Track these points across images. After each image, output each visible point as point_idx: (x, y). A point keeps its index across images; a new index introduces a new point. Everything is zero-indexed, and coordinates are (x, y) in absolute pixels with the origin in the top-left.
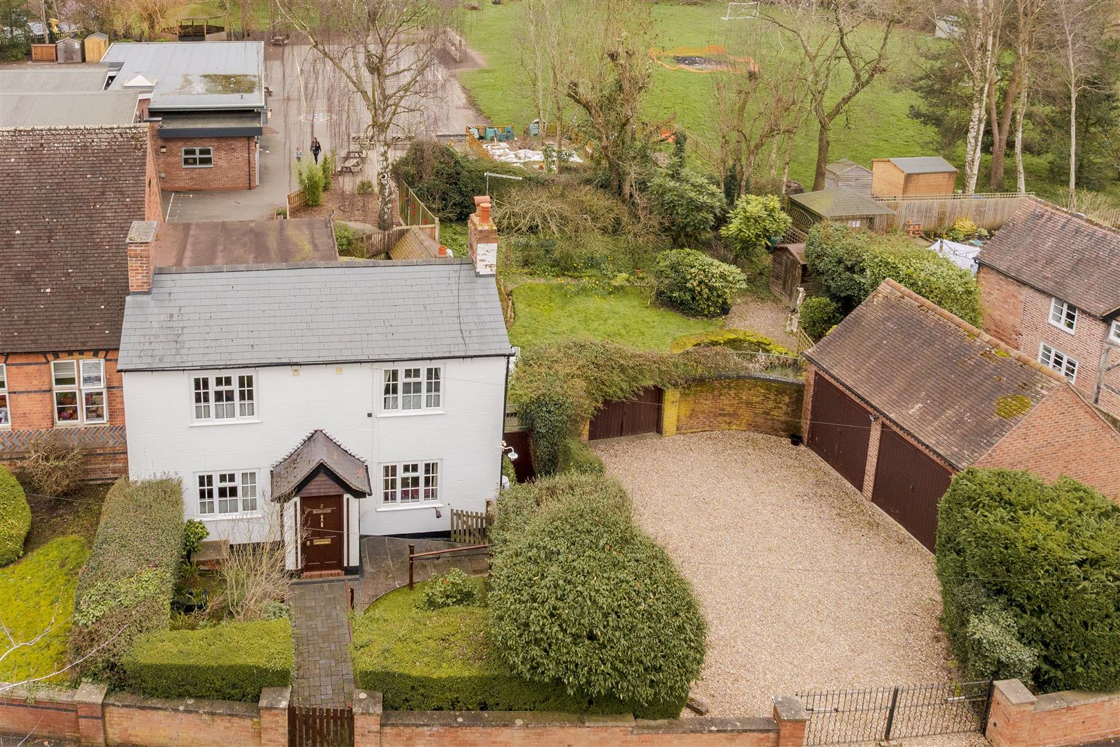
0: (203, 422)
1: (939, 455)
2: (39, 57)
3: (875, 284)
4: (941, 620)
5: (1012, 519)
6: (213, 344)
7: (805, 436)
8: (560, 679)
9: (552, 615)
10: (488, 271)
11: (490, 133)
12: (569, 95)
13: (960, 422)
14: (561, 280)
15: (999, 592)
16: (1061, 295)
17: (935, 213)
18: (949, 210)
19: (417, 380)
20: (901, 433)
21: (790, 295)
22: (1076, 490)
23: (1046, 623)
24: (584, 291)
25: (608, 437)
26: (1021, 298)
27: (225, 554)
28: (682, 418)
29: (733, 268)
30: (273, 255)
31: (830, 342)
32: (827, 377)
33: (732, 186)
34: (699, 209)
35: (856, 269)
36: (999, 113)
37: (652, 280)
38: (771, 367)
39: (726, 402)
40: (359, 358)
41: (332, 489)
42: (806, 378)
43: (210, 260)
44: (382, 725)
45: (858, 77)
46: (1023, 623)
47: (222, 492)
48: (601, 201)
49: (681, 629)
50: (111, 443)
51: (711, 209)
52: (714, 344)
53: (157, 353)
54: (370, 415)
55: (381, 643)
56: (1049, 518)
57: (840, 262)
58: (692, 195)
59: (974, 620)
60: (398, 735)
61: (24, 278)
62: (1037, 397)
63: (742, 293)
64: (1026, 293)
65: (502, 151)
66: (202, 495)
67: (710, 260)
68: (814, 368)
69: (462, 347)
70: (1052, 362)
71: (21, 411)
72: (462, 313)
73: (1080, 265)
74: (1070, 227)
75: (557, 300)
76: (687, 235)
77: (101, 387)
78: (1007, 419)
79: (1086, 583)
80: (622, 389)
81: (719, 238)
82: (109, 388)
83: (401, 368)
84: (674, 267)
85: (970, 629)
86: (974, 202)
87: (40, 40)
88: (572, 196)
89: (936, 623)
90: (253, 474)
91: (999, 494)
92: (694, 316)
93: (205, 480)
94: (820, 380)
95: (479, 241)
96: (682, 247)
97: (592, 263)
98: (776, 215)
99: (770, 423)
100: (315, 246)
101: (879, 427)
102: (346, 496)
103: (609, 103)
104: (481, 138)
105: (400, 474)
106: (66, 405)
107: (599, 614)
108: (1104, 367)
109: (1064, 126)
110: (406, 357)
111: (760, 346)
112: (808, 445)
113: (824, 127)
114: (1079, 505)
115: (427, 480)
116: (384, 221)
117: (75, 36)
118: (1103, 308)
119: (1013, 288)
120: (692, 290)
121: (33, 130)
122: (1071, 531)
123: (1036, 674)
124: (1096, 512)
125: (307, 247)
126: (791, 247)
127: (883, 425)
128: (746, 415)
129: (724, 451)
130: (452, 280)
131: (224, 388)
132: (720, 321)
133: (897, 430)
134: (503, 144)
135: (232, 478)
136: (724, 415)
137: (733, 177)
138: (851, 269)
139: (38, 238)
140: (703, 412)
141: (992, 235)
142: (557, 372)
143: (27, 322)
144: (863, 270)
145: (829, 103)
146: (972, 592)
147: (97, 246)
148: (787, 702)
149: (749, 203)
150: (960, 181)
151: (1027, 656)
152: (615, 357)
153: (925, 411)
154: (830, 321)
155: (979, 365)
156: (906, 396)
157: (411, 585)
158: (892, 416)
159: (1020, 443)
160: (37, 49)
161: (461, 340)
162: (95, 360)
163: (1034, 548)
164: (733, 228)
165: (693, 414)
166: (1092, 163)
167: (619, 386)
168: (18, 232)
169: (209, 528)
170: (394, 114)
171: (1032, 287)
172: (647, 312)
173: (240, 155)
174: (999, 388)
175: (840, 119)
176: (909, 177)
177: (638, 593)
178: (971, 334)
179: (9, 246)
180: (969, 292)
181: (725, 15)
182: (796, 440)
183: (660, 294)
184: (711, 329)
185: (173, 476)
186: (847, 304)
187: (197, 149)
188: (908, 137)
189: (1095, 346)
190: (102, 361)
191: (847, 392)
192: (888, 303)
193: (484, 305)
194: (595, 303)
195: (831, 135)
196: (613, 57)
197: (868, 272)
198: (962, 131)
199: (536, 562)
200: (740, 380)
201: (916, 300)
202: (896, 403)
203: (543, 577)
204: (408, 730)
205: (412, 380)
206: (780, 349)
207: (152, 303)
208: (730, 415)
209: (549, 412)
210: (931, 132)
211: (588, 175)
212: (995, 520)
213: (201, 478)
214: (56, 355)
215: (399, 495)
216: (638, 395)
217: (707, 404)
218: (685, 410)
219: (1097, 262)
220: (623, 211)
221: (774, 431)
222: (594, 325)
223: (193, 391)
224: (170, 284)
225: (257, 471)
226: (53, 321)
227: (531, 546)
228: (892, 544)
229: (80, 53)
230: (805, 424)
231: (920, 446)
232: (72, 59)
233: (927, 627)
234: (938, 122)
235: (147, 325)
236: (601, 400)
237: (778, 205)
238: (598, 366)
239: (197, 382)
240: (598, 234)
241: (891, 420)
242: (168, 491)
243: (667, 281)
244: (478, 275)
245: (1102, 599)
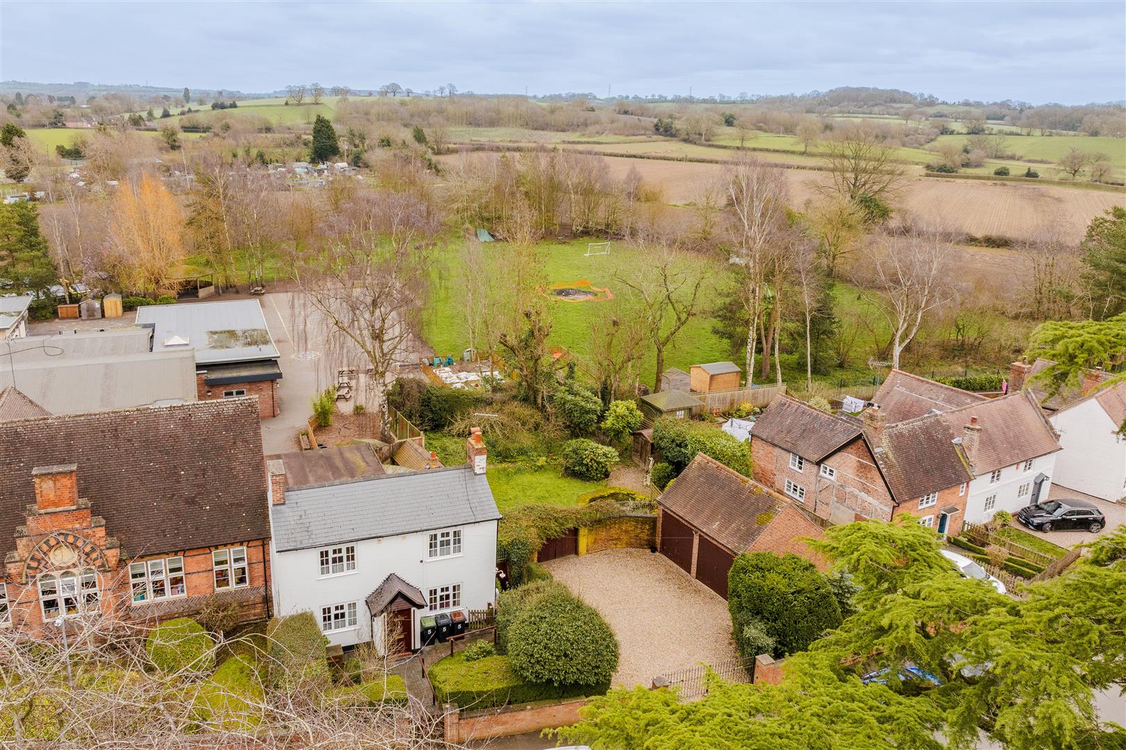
0: (326, 576)
1: (728, 549)
2: (65, 315)
3: (693, 454)
4: (732, 634)
5: (763, 576)
6: (330, 530)
7: (659, 547)
8: (551, 679)
9: (545, 648)
10: (482, 471)
11: (437, 361)
12: (502, 343)
13: (739, 529)
14: (504, 465)
15: (757, 614)
16: (795, 451)
17: (728, 401)
18: (736, 398)
19: (447, 538)
20: (709, 539)
21: (645, 462)
22: (793, 558)
23: (779, 625)
24: (519, 471)
25: (548, 560)
26: (775, 454)
27: (342, 653)
28: (590, 544)
29: (610, 448)
30: (343, 471)
31: (669, 492)
32: (669, 512)
33: (606, 394)
34: (587, 412)
35: (683, 445)
36: (766, 329)
37: (561, 460)
38: (636, 508)
39: (614, 532)
40: (416, 529)
41: (405, 605)
42: (657, 513)
43: (306, 481)
44: (459, 719)
45: (679, 319)
46: (768, 626)
47: (336, 616)
48: (525, 411)
49: (607, 647)
50: (252, 598)
51: (594, 412)
52: (602, 497)
53: (297, 539)
54: (422, 562)
55: (453, 680)
56: (780, 574)
57: (673, 441)
58: (583, 403)
59: (746, 628)
60: (467, 723)
61: (191, 501)
62: (776, 512)
63: (616, 463)
64: (777, 451)
65: (447, 374)
66: (325, 619)
67: (596, 445)
68: (662, 508)
69: (473, 517)
70: (792, 489)
71: (193, 585)
72: (470, 497)
73: (806, 432)
74: (800, 410)
75: (504, 479)
76: (580, 429)
77: (244, 564)
78: (762, 524)
79: (795, 602)
80: (556, 531)
81: (600, 429)
82: (249, 564)
83: (439, 533)
84: (575, 451)
85: (745, 633)
86: (751, 391)
87: (62, 300)
88: (507, 409)
89: (730, 636)
90: (354, 604)
91: (757, 565)
92: (588, 481)
93: (326, 611)
94: (665, 515)
95: (476, 454)
96: (577, 437)
97: (522, 452)
98: (634, 413)
99: (638, 542)
100: (367, 463)
101: (698, 537)
102: (413, 609)
103: (526, 344)
104: (430, 365)
105: (439, 593)
106: (222, 578)
107: (569, 644)
108: (818, 490)
109: (803, 336)
110: (442, 526)
111: (629, 496)
112: (660, 552)
113: (660, 351)
114: (794, 565)
115: (454, 595)
116: (385, 436)
117: (94, 298)
118: (816, 457)
119: (770, 448)
120: (587, 465)
121: (182, 406)
122: (789, 579)
123: (775, 650)
124: (802, 568)
125: (363, 464)
126: (645, 432)
127: (700, 536)
128: (625, 538)
129: (614, 560)
130: (461, 479)
131: (337, 555)
132: (604, 482)
133: (707, 537)
134: (447, 369)
135: (342, 607)
136: (613, 540)
137: (606, 388)
138: (679, 445)
139: (196, 475)
140: (601, 539)
141: (762, 412)
142: (520, 525)
143: (197, 529)
144: (686, 445)
145: (663, 334)
146: (746, 615)
147: (235, 477)
148: (659, 678)
149: (617, 407)
150: (743, 375)
151: (770, 642)
152: (551, 513)
153: (721, 526)
154: (669, 477)
155: (748, 498)
156: (710, 519)
157: (452, 654)
158: (704, 530)
159: (769, 538)
160: (62, 309)
161: (471, 514)
162: (241, 548)
163: (772, 589)
164: (609, 423)
165: (595, 542)
166: (821, 357)
167: (554, 529)
168: (183, 473)
169: (329, 639)
170: (388, 364)
171: (780, 447)
172: (559, 481)
173: (267, 392)
174: (758, 510)
175: (669, 345)
176: (712, 377)
177: (587, 631)
178: (743, 481)
179: (179, 482)
180: (744, 455)
181: (586, 253)
182: (654, 550)
183: (567, 469)
184: (600, 488)
185: (308, 610)
186: (678, 466)
187: (234, 391)
188: (712, 344)
189: (813, 479)
190: (245, 548)
191: (681, 520)
192: (701, 467)
193: (481, 491)
194: (527, 478)
195: (665, 354)
196: (527, 315)
197: (689, 447)
198: (744, 342)
199: (535, 624)
200: (621, 518)
201: (715, 464)
202: (706, 523)
203: (539, 631)
204: (472, 720)
205: (445, 539)
206: (641, 497)
207: (287, 510)
208: (616, 539)
209: (519, 549)
210: (726, 342)
211: (514, 392)
212: (755, 577)
213: (324, 610)
214: (216, 547)
215: (438, 606)
216: (565, 534)
217: (603, 534)
218: (591, 539)
219: (813, 431)
220: (538, 417)
221: (641, 546)
222: (529, 493)
223: (320, 559)
224: (296, 497)
225: (356, 602)
226: (213, 527)
227: (531, 617)
228: (707, 600)
229: (100, 311)
230: (658, 540)
231: (719, 545)
232: (94, 315)
233: (726, 638)
234: (730, 336)
235: (288, 523)
236: (545, 539)
237: (635, 407)
238: (542, 519)
239: (322, 553)
240: (525, 434)
241: (704, 533)
242: (305, 619)
243: (571, 461)
244: (476, 474)
245: (803, 609)
